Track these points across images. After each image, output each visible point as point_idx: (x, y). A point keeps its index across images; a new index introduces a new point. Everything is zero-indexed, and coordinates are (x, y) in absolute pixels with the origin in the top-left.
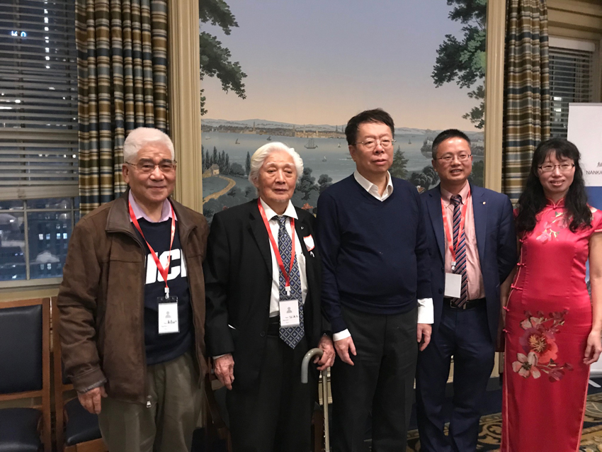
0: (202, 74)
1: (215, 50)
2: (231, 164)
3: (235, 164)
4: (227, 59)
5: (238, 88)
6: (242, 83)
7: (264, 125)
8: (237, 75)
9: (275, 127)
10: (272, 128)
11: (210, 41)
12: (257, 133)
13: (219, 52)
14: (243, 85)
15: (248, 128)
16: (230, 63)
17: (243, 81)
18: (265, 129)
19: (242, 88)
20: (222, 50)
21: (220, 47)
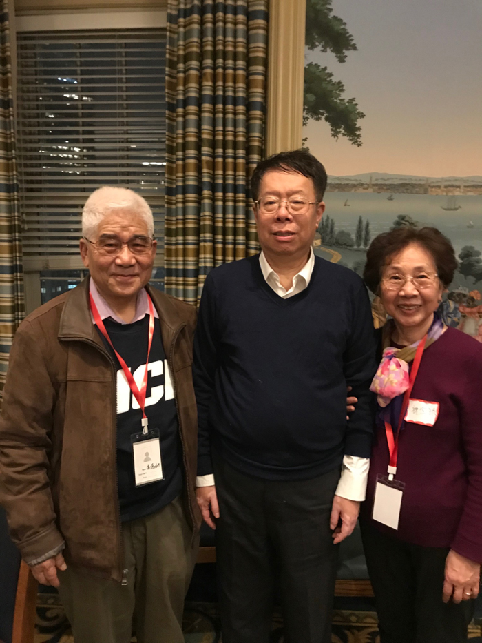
0: (305, 118)
1: (324, 85)
2: (336, 233)
3: (342, 233)
4: (339, 95)
5: (352, 133)
6: (357, 126)
7: (385, 180)
8: (352, 116)
9: (401, 182)
10: (396, 183)
11: (318, 74)
12: (374, 191)
13: (330, 87)
14: (359, 129)
15: (362, 185)
16: (343, 100)
17: (359, 122)
18: (385, 185)
19: (357, 133)
20: (334, 85)
21: (331, 81)
